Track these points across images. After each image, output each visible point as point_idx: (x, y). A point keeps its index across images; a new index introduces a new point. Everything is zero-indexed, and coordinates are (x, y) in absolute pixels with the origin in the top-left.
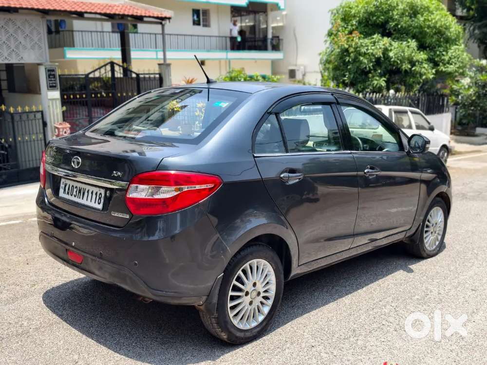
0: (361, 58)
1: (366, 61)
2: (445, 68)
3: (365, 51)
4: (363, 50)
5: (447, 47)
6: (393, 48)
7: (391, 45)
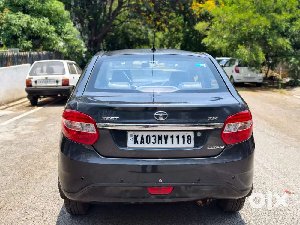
0: (13, 28)
1: (16, 29)
2: (65, 36)
3: (15, 22)
4: (13, 22)
5: (64, 24)
6: (33, 22)
7: (31, 20)
